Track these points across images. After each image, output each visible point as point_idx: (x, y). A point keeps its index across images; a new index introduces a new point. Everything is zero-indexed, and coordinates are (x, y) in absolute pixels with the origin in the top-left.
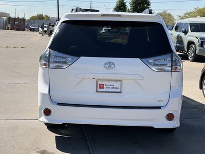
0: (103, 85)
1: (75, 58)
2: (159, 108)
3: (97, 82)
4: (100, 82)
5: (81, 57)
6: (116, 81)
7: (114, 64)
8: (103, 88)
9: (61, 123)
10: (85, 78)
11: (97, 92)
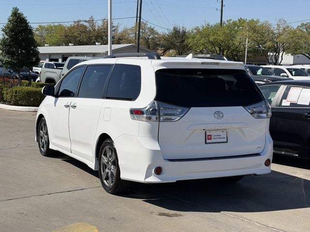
0: (211, 135)
1: (186, 109)
2: (257, 154)
3: (206, 133)
4: (208, 134)
5: (192, 108)
6: (223, 130)
7: (222, 113)
8: (211, 139)
9: (175, 181)
10: (196, 130)
11: (206, 143)
